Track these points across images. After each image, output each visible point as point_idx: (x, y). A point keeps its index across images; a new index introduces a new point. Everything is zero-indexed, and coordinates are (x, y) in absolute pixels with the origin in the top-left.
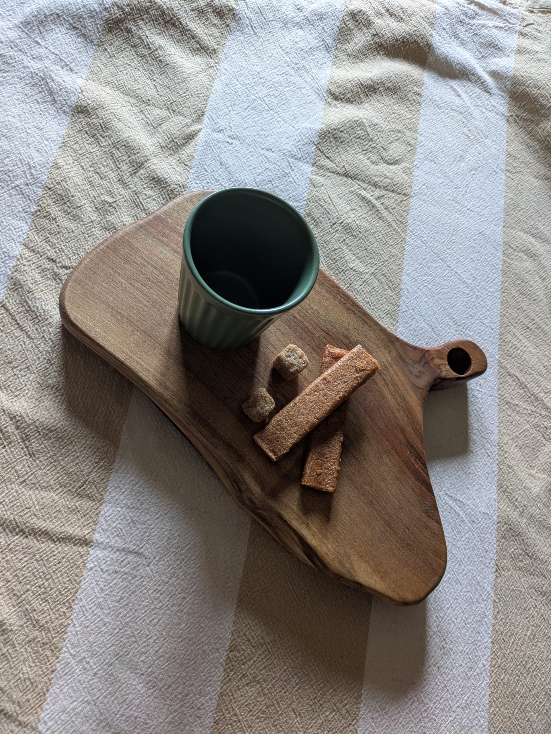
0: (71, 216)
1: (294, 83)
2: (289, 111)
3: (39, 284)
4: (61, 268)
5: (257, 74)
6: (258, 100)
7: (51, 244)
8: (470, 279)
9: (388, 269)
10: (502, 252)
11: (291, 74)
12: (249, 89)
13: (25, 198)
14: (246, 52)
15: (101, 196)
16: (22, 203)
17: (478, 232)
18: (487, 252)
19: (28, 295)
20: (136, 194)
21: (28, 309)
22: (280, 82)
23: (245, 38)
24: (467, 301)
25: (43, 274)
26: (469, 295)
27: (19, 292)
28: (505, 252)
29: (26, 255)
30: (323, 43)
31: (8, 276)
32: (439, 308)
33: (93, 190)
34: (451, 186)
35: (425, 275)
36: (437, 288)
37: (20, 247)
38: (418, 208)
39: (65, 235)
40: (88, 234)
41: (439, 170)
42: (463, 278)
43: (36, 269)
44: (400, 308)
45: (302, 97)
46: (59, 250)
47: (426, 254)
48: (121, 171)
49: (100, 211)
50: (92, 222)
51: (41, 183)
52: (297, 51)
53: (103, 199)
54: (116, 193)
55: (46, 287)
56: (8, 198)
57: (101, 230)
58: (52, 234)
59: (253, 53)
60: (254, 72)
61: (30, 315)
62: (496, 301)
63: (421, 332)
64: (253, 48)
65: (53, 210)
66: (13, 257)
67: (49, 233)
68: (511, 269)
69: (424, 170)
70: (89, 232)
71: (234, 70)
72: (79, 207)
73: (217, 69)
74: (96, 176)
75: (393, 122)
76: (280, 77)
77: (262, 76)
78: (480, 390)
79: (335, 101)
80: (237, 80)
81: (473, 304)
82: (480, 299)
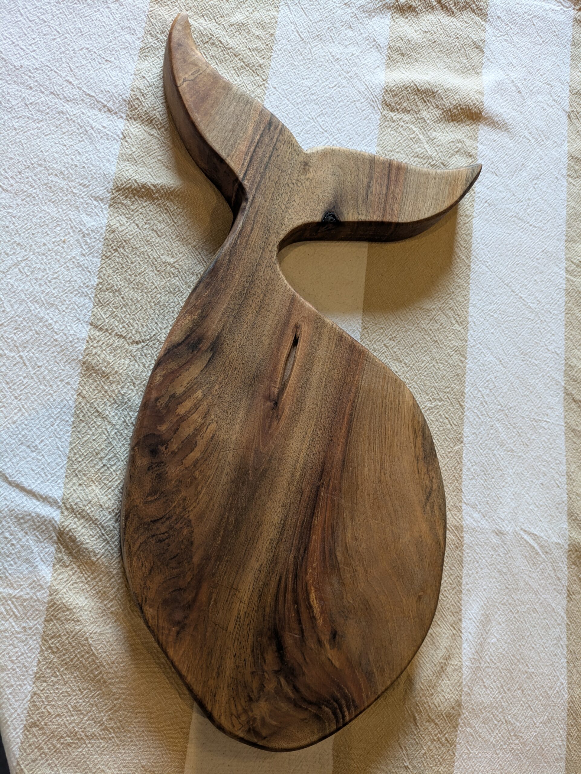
0: (134, 285)
1: (347, 96)
2: (344, 131)
3: (112, 365)
4: (132, 344)
5: (308, 89)
6: (312, 121)
7: (118, 319)
8: (534, 303)
9: (455, 301)
10: (565, 270)
11: (344, 85)
12: (301, 109)
13: (84, 271)
14: (295, 63)
15: (161, 257)
16: (81, 276)
17: (541, 250)
18: (550, 271)
19: (103, 379)
20: (197, 249)
21: (106, 394)
22: (333, 97)
23: (292, 46)
24: (532, 327)
25: (115, 353)
26: (534, 321)
27: (94, 378)
28: (568, 269)
29: (95, 335)
30: (373, 43)
31: (79, 361)
32: (505, 338)
33: (152, 250)
34: (513, 200)
35: (491, 303)
36: (503, 316)
37: (87, 327)
38: (481, 229)
39: (131, 307)
40: (154, 302)
41: (501, 183)
42: (528, 303)
43: (107, 349)
44: (468, 343)
45: (357, 113)
46: (127, 324)
47: (490, 280)
48: (178, 226)
49: (163, 274)
50: (156, 288)
51: (98, 252)
52: (347, 57)
53: (164, 260)
54: (176, 252)
55: (120, 366)
56: (67, 273)
57: (166, 295)
58: (118, 307)
59: (302, 63)
60: (304, 88)
61: (108, 400)
62: (561, 323)
63: (489, 366)
64: (302, 57)
65: (114, 281)
66: (82, 339)
67: (114, 307)
68: (574, 288)
69: (486, 184)
70: (154, 300)
71: (284, 87)
72: (141, 274)
73: (266, 88)
74: (153, 234)
75: (452, 131)
76: (333, 90)
77: (313, 92)
78: (548, 420)
79: (391, 113)
80: (288, 99)
81: (538, 330)
82: (545, 323)
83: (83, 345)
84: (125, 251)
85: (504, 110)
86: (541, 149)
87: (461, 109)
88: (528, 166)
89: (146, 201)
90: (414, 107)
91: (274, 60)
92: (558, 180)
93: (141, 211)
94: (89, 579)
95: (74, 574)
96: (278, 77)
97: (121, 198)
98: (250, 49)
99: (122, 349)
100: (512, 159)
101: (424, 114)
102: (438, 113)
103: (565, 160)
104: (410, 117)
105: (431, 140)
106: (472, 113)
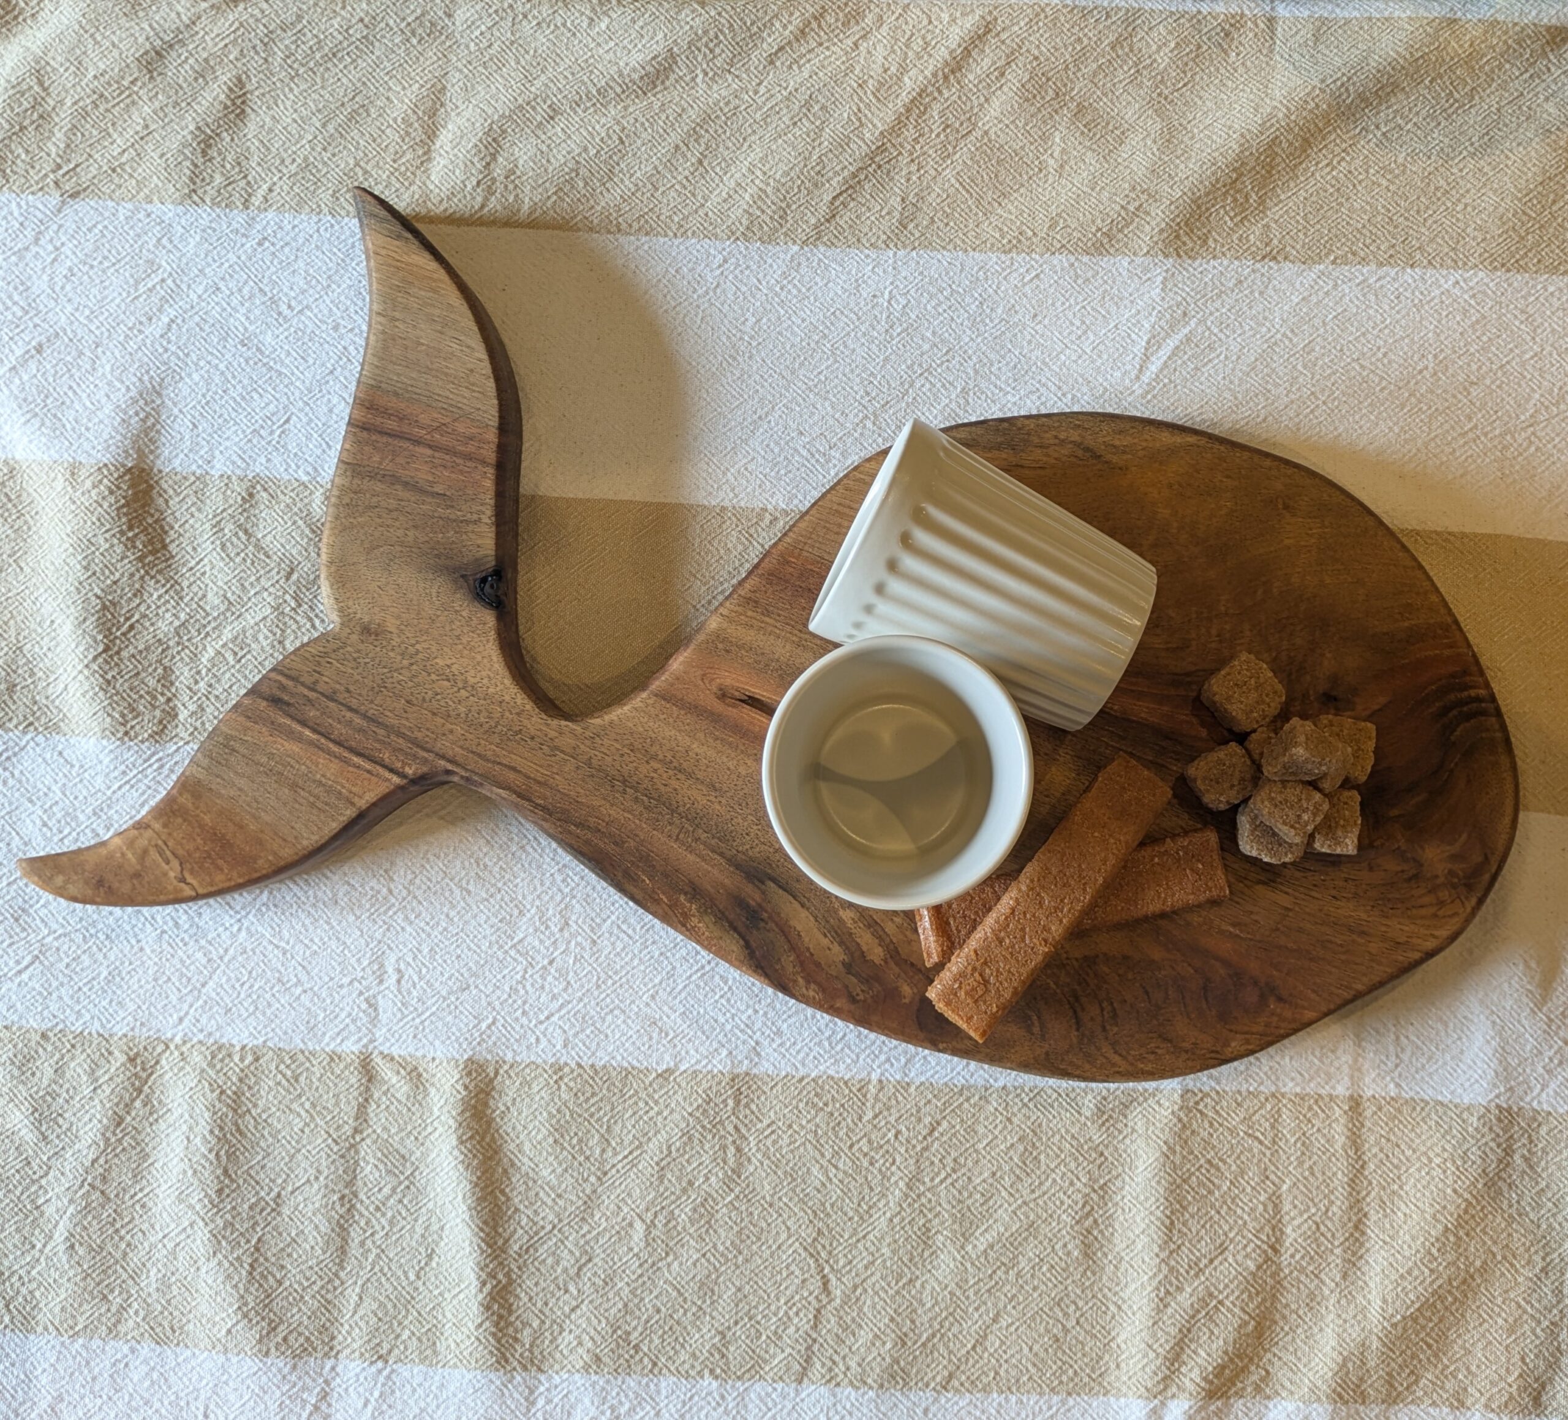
83: (846, 1393)
84: (635, 1328)
85: (104, 400)
86: (189, 286)
87: (130, 528)
88: (246, 329)
89: (517, 1297)
90: (153, 657)
91: (109, 1026)
92: (265, 239)
93: (539, 1304)
94: (1286, 1328)
95: (1280, 1358)
96: (150, 1014)
97: (520, 1351)
98: (95, 1089)
99: (842, 1313)
100: (234, 377)
101: (165, 626)
102: (154, 592)
103: (205, 214)
104: (179, 664)
105: (232, 607)
106: (135, 494)
